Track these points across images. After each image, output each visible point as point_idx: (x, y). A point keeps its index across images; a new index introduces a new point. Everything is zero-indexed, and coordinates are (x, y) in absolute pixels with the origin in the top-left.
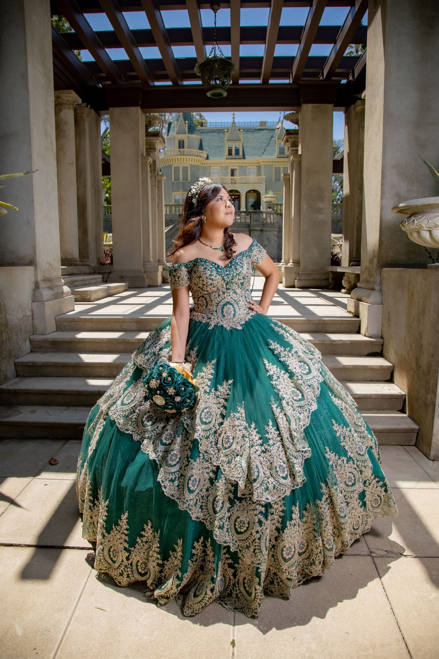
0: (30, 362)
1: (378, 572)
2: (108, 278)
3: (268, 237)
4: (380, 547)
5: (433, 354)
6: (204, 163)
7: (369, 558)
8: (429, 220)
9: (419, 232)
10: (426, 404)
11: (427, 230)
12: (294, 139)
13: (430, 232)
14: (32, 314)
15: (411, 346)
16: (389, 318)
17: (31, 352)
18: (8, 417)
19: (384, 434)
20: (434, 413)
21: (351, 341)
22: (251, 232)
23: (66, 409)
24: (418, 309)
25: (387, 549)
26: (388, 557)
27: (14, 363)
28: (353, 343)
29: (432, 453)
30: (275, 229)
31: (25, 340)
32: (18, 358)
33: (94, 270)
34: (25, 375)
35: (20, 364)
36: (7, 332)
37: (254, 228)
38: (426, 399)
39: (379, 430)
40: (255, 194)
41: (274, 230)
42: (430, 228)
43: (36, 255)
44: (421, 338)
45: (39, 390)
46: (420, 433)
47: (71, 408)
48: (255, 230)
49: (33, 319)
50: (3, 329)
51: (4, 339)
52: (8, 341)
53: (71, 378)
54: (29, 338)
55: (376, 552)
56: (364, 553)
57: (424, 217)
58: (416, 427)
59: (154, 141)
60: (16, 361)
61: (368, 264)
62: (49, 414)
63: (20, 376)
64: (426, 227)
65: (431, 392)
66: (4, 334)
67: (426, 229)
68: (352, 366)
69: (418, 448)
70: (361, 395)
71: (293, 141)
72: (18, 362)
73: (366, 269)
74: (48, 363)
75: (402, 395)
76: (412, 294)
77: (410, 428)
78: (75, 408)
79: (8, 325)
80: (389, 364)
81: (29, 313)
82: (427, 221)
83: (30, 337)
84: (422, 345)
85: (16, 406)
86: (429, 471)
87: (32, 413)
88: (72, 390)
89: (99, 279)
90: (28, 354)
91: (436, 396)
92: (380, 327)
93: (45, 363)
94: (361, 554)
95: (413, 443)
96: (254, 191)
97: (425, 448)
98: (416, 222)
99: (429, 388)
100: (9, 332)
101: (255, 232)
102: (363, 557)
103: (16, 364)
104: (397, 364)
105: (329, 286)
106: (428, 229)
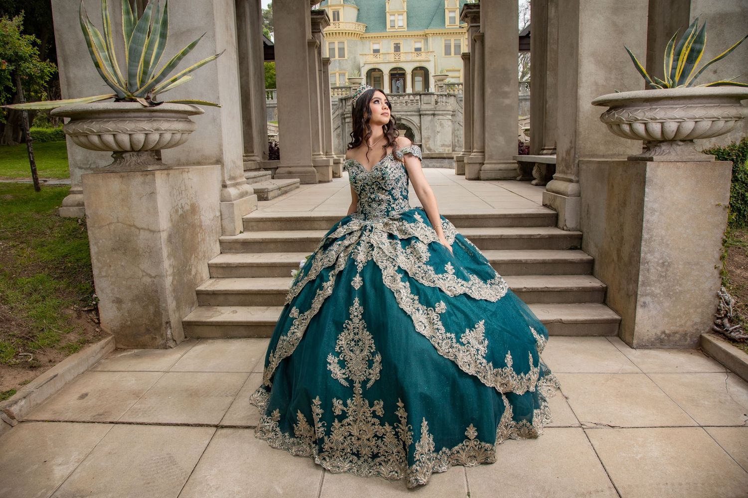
0: (225, 264)
1: (589, 439)
2: (275, 174)
3: (440, 122)
4: (590, 421)
5: (634, 245)
6: (362, 37)
7: (580, 429)
8: (630, 113)
9: (619, 125)
10: (627, 295)
11: (627, 124)
12: (473, 15)
13: (630, 125)
14: (221, 215)
15: (612, 238)
16: (588, 211)
17: (221, 253)
18: (211, 317)
19: (587, 325)
20: (636, 302)
21: (549, 235)
22: (422, 116)
23: (267, 309)
24: (618, 201)
25: (596, 422)
26: (598, 428)
27: (208, 264)
28: (551, 237)
29: (635, 342)
30: (448, 112)
31: (216, 241)
32: (210, 260)
33: (259, 165)
34: (219, 277)
35: (214, 266)
36: (202, 233)
37: (424, 112)
38: (627, 289)
39: (582, 321)
40: (423, 71)
41: (447, 114)
42: (630, 121)
43: (222, 154)
44: (622, 230)
45: (239, 291)
46: (623, 323)
47: (271, 308)
48: (426, 114)
49: (221, 219)
50: (198, 230)
51: (200, 240)
52: (202, 242)
53: (267, 279)
54: (219, 240)
55: (586, 424)
56: (575, 425)
57: (624, 111)
58: (617, 317)
59: (319, 21)
60: (210, 262)
61: (564, 155)
62: (251, 313)
63: (213, 278)
64: (626, 121)
65: (633, 282)
66: (199, 235)
67: (626, 122)
68: (552, 260)
69: (620, 338)
70: (562, 288)
71: (472, 17)
72: (212, 264)
73: (562, 160)
74: (243, 264)
75: (603, 288)
76: (613, 186)
77: (612, 318)
78: (275, 308)
79: (202, 226)
80: (590, 257)
81: (218, 214)
82: (627, 114)
83: (220, 238)
84: (623, 237)
85: (215, 307)
86: (632, 358)
87: (234, 313)
88: (272, 290)
89: (269, 176)
90: (218, 255)
91: (637, 286)
92: (579, 220)
93: (240, 263)
94: (572, 426)
95: (616, 333)
96: (422, 68)
97: (628, 338)
98: (616, 116)
99: (631, 279)
100: (203, 234)
101: (426, 117)
102: (575, 429)
103: (210, 266)
104: (597, 257)
105: (516, 177)
106: (629, 123)
